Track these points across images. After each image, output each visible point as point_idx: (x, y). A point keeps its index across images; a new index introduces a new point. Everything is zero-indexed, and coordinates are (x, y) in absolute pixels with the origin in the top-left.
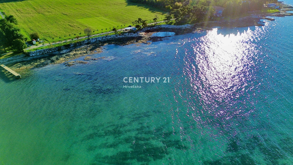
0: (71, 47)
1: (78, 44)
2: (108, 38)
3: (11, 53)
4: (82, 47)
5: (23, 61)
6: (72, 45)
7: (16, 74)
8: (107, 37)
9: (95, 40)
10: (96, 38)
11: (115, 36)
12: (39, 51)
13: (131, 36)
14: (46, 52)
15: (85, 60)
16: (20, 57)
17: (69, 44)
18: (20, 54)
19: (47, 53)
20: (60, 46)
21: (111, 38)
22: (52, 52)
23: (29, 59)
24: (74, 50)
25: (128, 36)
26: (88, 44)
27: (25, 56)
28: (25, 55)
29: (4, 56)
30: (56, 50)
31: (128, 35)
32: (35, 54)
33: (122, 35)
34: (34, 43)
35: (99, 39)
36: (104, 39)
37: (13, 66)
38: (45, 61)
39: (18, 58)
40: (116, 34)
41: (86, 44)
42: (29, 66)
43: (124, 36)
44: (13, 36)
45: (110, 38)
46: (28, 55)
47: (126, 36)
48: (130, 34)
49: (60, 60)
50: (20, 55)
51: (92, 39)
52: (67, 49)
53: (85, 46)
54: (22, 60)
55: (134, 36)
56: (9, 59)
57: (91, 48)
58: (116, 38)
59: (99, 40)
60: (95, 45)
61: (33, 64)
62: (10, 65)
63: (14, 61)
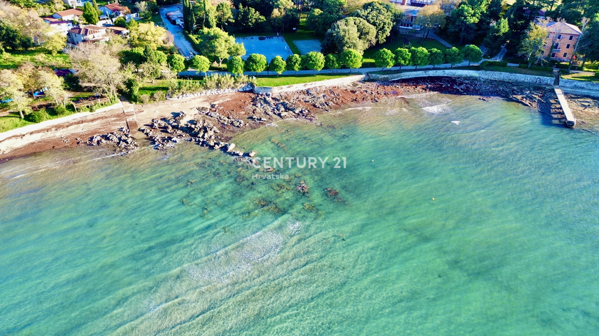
7: (570, 117)
29: (573, 75)
37: (576, 100)
39: (596, 88)
56: (579, 84)
62: (573, 96)
63: (585, 92)
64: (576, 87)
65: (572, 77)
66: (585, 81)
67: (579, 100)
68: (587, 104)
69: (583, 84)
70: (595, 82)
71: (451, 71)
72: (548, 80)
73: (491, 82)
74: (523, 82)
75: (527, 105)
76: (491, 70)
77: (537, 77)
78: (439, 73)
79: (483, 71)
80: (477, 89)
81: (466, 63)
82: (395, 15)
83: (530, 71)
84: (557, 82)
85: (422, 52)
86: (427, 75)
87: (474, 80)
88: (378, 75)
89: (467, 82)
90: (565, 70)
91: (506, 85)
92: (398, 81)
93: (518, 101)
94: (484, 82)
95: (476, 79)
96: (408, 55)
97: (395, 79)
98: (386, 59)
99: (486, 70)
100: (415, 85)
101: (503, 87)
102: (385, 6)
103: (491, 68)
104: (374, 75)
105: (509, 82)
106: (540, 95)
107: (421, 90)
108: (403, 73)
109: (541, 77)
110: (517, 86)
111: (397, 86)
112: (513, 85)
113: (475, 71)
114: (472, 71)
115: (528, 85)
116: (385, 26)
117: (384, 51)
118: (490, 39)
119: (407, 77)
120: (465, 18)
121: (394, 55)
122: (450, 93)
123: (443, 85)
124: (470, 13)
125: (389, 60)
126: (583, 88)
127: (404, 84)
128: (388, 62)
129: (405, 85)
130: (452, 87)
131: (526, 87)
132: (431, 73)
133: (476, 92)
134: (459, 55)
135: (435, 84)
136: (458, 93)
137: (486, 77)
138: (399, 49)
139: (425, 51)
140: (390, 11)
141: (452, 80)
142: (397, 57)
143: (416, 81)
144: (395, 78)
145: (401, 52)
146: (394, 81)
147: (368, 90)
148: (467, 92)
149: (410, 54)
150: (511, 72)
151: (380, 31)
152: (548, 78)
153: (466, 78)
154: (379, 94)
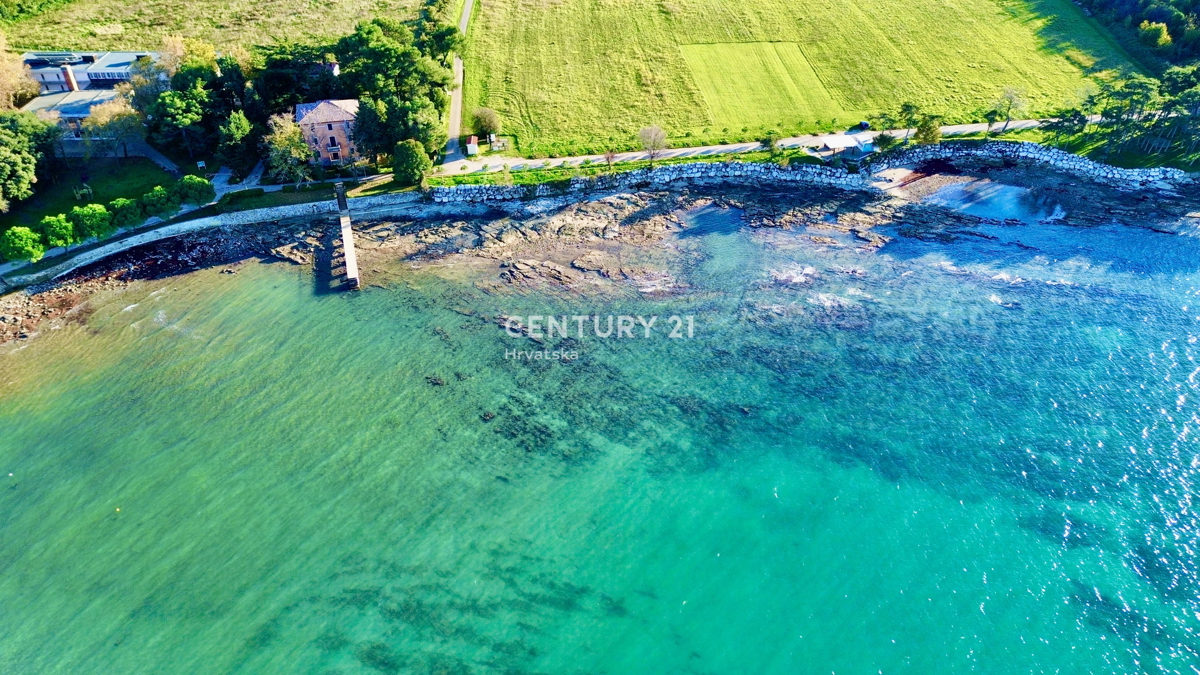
0: (571, 193)
1: (603, 184)
2: (731, 173)
3: (389, 178)
4: (609, 199)
5: (404, 219)
6: (577, 186)
7: (352, 272)
8: (728, 170)
9: (674, 177)
10: (681, 170)
11: (763, 171)
12: (465, 190)
13: (832, 181)
14: (485, 198)
15: (573, 266)
16: (402, 202)
17: (569, 180)
18: (408, 189)
19: (488, 199)
20: (534, 185)
21: (740, 176)
22: (504, 200)
23: (427, 211)
24: (575, 206)
25: (817, 179)
26: (639, 186)
27: (420, 201)
28: (421, 195)
29: (365, 187)
30: (516, 196)
31: (820, 174)
32: (451, 199)
33: (793, 169)
34: (470, 152)
35: (690, 171)
36: (712, 174)
37: (370, 230)
38: (461, 232)
39: (398, 201)
40: (770, 161)
41: (631, 187)
42: (407, 243)
43: (798, 178)
44: (405, 124)
45: (737, 173)
46: (428, 198)
47: (809, 178)
48: (829, 173)
49: (502, 244)
50: (405, 194)
51: (661, 170)
52: (554, 196)
53: (621, 198)
54: (404, 213)
55: (844, 183)
56: (374, 200)
57: (638, 208)
58: (764, 177)
59: (692, 175)
60: (659, 201)
61: (424, 238)
62: (366, 224)
63: (384, 211)
64: (371, 206)
65: (363, 191)
66: (379, 194)
67: (376, 228)
68: (385, 234)
69: (379, 200)
70: (393, 193)
71: (170, 227)
72: (330, 205)
73: (244, 229)
74: (294, 218)
75: (296, 263)
76: (237, 210)
77: (311, 204)
78: (149, 237)
79: (226, 215)
80: (220, 250)
81: (185, 209)
82: (36, 136)
83: (300, 197)
84: (343, 204)
85: (93, 215)
86: (127, 247)
87: (215, 232)
88: (24, 277)
89: (203, 240)
90: (352, 178)
91: (268, 230)
92: (69, 276)
93: (283, 259)
94: (232, 233)
95: (217, 230)
96: (66, 228)
97: (65, 273)
98: (23, 248)
99: (229, 212)
100: (103, 275)
101: (264, 234)
102: (9, 123)
103: (235, 207)
104: (15, 279)
105: (273, 223)
106: (319, 235)
107: (116, 283)
108: (76, 258)
109: (316, 203)
110: (286, 226)
111: (69, 287)
112: (280, 228)
113: (213, 218)
114: (206, 219)
115: (301, 222)
116: (16, 168)
117: (14, 234)
118: (223, 152)
119: (88, 262)
120: (174, 118)
121: (36, 236)
122: (171, 273)
123: (157, 260)
124: (179, 108)
125: (30, 249)
126: (382, 205)
127: (84, 278)
128: (28, 252)
129: (86, 281)
130: (175, 260)
131: (299, 225)
132: (134, 241)
133: (219, 259)
134: (168, 199)
135: (144, 262)
136: (186, 269)
137: (234, 222)
138: (48, 218)
139: (99, 208)
140: (22, 132)
141: (176, 244)
142: (47, 236)
143: (105, 266)
144: (63, 271)
145: (49, 225)
146: (62, 278)
147: (6, 316)
148: (204, 262)
149: (70, 225)
150: (270, 206)
151: (9, 182)
152: (328, 202)
153: (202, 233)
154: (30, 317)
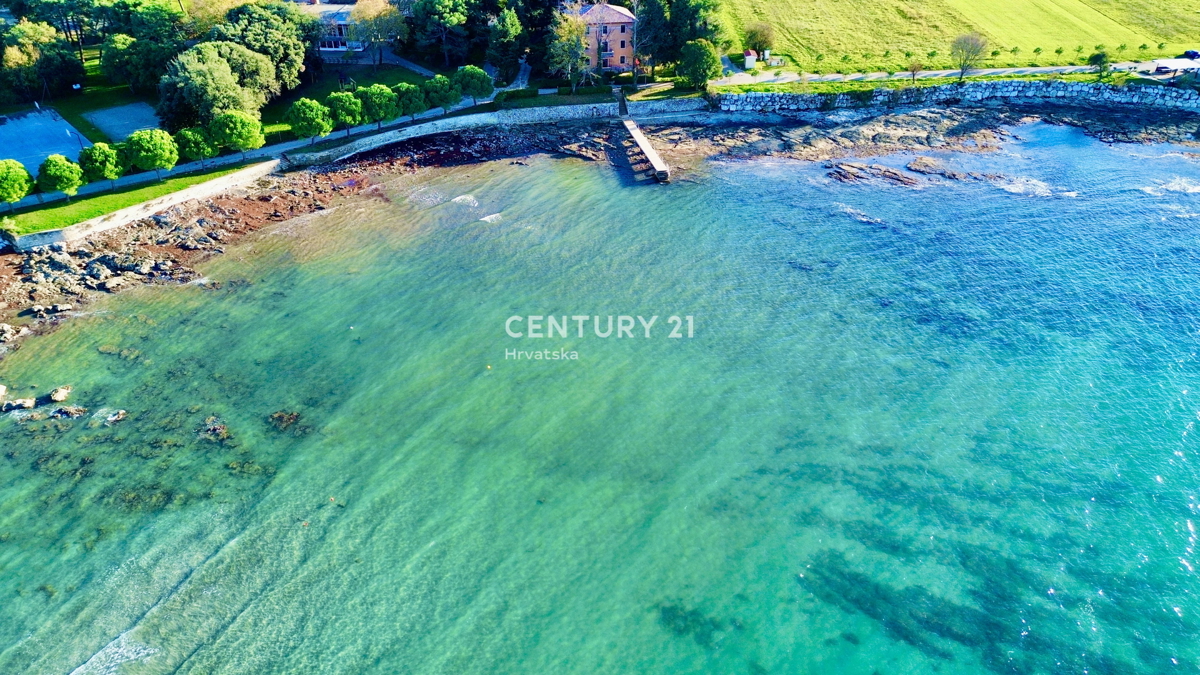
0: (872, 105)
1: (908, 98)
2: (1052, 92)
3: (668, 86)
4: (918, 113)
5: (692, 125)
6: (880, 98)
7: (660, 166)
8: (1049, 89)
9: (987, 94)
10: (994, 87)
11: (1092, 91)
12: (755, 98)
13: (1178, 104)
14: (777, 107)
15: (909, 169)
16: (687, 107)
17: (871, 92)
18: (693, 95)
19: (780, 109)
20: (835, 94)
21: (1064, 97)
22: (799, 110)
23: (714, 118)
24: (883, 118)
25: (1159, 101)
26: (948, 103)
27: (706, 109)
28: (706, 103)
30: (812, 106)
31: (1163, 96)
32: (739, 107)
33: (1130, 90)
34: (747, 66)
35: (1005, 89)
36: (1030, 94)
37: (660, 134)
38: (761, 138)
39: (682, 108)
40: (1098, 81)
41: (939, 103)
42: (705, 147)
43: (1136, 100)
44: (692, 25)
45: (1060, 94)
46: (714, 103)
47: (1148, 100)
48: (1174, 94)
49: (813, 148)
50: (690, 100)
51: (973, 86)
52: (855, 108)
53: (933, 113)
54: (690, 119)
55: (1195, 105)
57: (956, 123)
58: (1093, 98)
59: (1007, 94)
60: (977, 116)
61: (721, 142)
62: (653, 128)
63: (668, 117)
64: (653, 112)
65: (644, 96)
66: (663, 99)
67: (664, 132)
68: (676, 137)
69: (662, 105)
70: (678, 98)
71: (447, 120)
72: (609, 107)
73: (522, 128)
74: (572, 120)
75: (590, 159)
76: (516, 108)
77: (591, 106)
78: (427, 129)
79: (504, 111)
80: (502, 146)
81: (468, 102)
82: (302, 27)
83: (579, 98)
84: (623, 110)
85: (381, 94)
86: (405, 138)
87: (492, 130)
88: (307, 155)
89: (481, 136)
90: (630, 85)
91: (547, 130)
92: (351, 160)
93: (574, 155)
94: (510, 131)
95: (494, 128)
96: (355, 104)
97: (346, 157)
98: (313, 120)
99: (507, 108)
100: (388, 161)
101: (544, 134)
102: (276, 10)
103: (515, 104)
104: (298, 156)
105: (551, 124)
106: (604, 136)
107: (402, 168)
108: (357, 142)
109: (597, 105)
110: (566, 128)
111: (354, 170)
112: (560, 128)
113: (490, 114)
114: (483, 115)
115: (582, 124)
116: (289, 52)
117: (304, 104)
118: (496, 49)
119: (367, 148)
120: (441, 17)
121: (326, 109)
122: (458, 163)
123: (440, 151)
124: (446, 7)
125: (319, 120)
126: (664, 112)
127: (366, 163)
128: (318, 124)
129: (370, 165)
130: (457, 151)
131: (580, 127)
132: (412, 132)
133: (502, 153)
134: (451, 88)
135: (426, 152)
136: (471, 160)
137: (510, 121)
138: (333, 94)
139: (387, 90)
140: (290, 20)
141: (454, 138)
142: (335, 111)
143: (388, 153)
144: (345, 154)
145: (338, 99)
146: (344, 161)
147: (295, 190)
148: (488, 154)
149: (359, 101)
150: (549, 105)
151: (282, 65)
152: (609, 104)
153: (478, 129)
154: (321, 192)
